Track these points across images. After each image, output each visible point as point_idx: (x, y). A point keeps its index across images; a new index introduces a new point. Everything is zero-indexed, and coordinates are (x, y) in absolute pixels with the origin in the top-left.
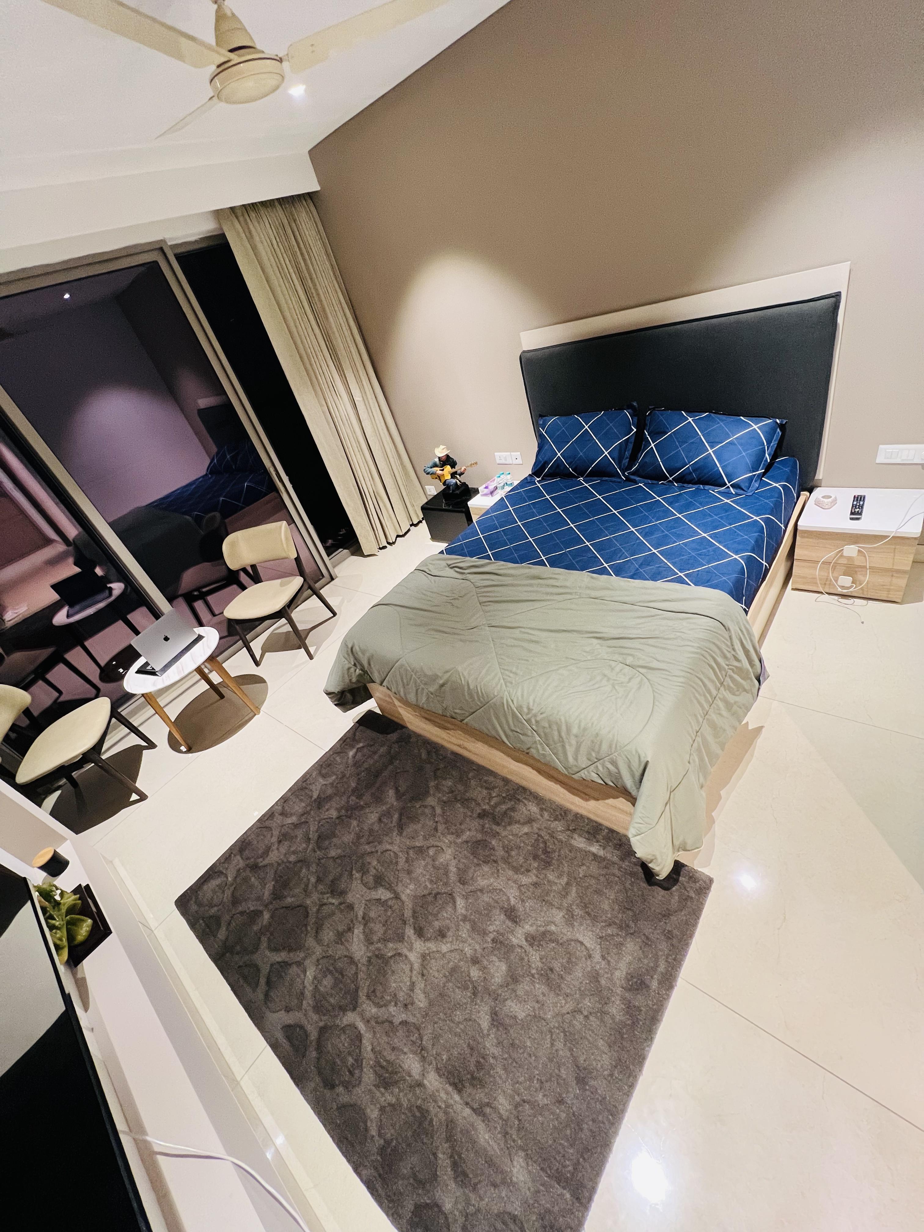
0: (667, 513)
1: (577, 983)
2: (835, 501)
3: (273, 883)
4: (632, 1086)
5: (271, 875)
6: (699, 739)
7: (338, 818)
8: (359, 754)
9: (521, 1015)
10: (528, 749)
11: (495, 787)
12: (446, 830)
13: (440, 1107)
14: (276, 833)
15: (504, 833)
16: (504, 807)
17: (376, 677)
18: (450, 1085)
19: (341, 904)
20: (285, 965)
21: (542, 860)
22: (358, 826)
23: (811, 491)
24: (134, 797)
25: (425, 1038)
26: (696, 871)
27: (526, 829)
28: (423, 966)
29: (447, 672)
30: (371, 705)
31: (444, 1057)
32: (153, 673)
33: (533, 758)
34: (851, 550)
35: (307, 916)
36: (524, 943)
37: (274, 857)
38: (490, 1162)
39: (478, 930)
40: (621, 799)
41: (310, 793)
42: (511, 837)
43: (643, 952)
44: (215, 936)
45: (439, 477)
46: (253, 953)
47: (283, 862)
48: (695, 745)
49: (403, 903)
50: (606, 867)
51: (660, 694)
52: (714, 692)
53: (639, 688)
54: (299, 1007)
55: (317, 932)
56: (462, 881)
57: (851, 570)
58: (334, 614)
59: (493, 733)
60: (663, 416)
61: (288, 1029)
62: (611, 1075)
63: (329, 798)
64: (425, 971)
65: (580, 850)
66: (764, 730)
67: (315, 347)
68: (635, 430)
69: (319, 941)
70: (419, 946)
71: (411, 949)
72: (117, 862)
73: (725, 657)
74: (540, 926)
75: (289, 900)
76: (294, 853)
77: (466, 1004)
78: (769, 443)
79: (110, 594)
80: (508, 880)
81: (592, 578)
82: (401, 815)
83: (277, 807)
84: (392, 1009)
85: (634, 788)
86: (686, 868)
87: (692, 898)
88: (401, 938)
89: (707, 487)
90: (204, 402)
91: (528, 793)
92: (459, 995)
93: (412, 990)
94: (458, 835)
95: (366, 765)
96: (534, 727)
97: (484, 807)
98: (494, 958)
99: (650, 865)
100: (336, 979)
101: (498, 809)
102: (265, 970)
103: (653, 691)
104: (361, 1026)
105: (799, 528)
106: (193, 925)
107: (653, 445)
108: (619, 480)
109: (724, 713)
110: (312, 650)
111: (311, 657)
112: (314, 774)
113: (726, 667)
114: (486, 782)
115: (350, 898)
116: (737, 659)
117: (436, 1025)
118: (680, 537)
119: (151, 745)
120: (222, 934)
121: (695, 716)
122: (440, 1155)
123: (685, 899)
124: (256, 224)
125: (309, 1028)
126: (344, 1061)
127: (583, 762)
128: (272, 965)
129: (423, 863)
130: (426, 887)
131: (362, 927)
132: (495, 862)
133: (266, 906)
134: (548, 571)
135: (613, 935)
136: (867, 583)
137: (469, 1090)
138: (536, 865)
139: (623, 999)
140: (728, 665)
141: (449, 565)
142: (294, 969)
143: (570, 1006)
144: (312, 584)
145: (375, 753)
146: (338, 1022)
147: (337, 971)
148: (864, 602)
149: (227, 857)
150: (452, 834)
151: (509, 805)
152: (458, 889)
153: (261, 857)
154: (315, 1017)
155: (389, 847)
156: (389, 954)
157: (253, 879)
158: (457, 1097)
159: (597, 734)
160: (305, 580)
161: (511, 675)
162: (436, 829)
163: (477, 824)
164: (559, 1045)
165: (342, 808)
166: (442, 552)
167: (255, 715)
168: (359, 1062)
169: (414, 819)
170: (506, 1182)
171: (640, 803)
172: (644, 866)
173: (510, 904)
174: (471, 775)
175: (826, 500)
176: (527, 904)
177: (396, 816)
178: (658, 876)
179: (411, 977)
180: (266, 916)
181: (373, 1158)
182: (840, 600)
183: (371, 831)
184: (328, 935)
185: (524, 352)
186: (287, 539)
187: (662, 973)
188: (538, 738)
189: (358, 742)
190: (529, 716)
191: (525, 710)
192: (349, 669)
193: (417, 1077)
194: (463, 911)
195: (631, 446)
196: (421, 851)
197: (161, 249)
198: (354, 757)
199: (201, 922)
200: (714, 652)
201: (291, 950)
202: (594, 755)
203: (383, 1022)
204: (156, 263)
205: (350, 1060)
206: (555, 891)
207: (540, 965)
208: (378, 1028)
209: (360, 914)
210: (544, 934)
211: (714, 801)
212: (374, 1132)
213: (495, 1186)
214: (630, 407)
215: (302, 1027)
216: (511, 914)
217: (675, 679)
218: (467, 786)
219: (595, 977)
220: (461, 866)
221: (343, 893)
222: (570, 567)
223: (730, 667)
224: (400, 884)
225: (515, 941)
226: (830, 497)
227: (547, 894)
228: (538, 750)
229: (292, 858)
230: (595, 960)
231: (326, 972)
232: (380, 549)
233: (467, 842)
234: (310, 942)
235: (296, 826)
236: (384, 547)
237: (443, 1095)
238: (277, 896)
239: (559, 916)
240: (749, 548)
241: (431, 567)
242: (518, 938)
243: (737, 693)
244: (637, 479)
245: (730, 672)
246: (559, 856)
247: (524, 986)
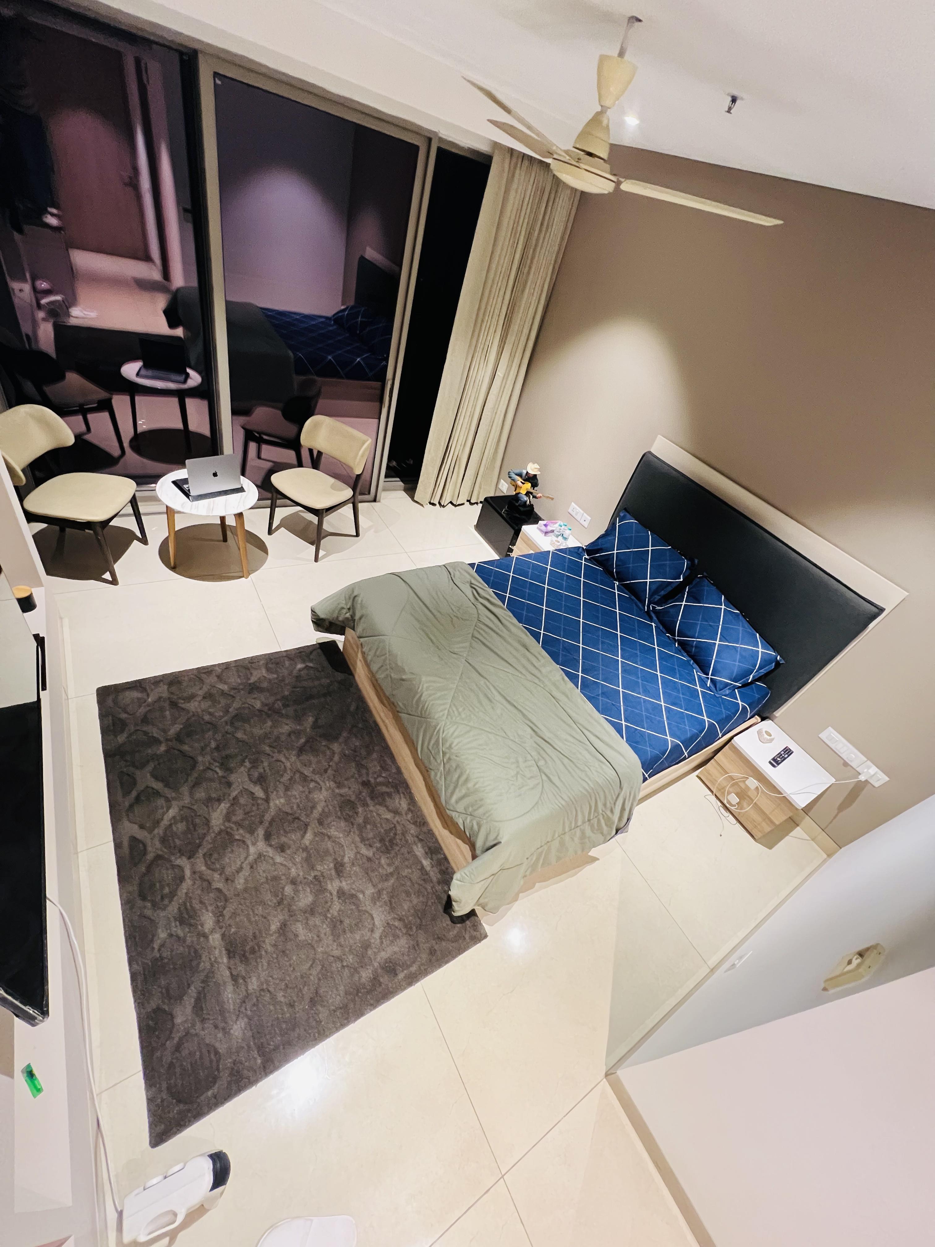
0: (653, 666)
1: (352, 941)
2: (771, 741)
3: (182, 726)
4: (343, 1026)
5: (183, 719)
6: (546, 847)
7: (260, 711)
8: (305, 671)
9: (302, 938)
10: (431, 769)
11: (387, 770)
12: (332, 777)
13: (210, 959)
14: (205, 688)
15: (371, 808)
16: (384, 789)
18: (226, 950)
19: (223, 777)
20: (157, 794)
21: (385, 845)
22: (271, 727)
23: (763, 719)
24: (107, 576)
25: (227, 909)
26: (481, 924)
27: (389, 816)
28: (255, 861)
29: (412, 673)
30: (339, 639)
31: (233, 930)
32: (187, 494)
33: (430, 777)
34: (752, 783)
35: (193, 767)
36: (335, 893)
37: (193, 706)
38: (222, 1012)
39: (309, 863)
40: (467, 846)
41: (249, 676)
42: (375, 814)
43: (409, 951)
44: (116, 736)
46: (137, 768)
47: (198, 715)
48: (540, 850)
49: (269, 808)
50: (424, 880)
51: (542, 803)
52: (579, 823)
53: (532, 788)
54: (151, 831)
55: (194, 786)
56: (321, 823)
57: (743, 795)
58: (357, 535)
59: (414, 738)
60: (708, 588)
61: (134, 840)
62: (335, 1011)
63: (261, 690)
64: (255, 866)
65: (415, 856)
66: (598, 861)
68: (682, 580)
69: (191, 794)
70: (261, 845)
71: (254, 844)
72: (66, 621)
73: (605, 805)
74: (353, 889)
75: (186, 748)
76: (210, 714)
77: (270, 906)
78: (760, 668)
79: (185, 382)
80: (353, 843)
81: (563, 679)
82: (307, 742)
83: (217, 668)
84: (216, 876)
85: (480, 849)
86: (476, 918)
87: (465, 939)
88: (252, 831)
89: (695, 666)
91: (408, 791)
92: (268, 897)
93: (238, 872)
94: (339, 785)
95: (305, 684)
96: (445, 760)
97: (371, 779)
98: (308, 890)
99: (453, 903)
100: (188, 828)
101: (379, 788)
102: (140, 787)
103: (540, 797)
104: (188, 873)
105: (732, 741)
106: (103, 716)
107: (684, 603)
108: (642, 608)
109: (576, 839)
110: (321, 553)
111: (316, 559)
112: (262, 662)
113: (601, 812)
114: (384, 761)
115: (233, 778)
116: (612, 811)
117: (240, 906)
118: (646, 692)
119: (144, 540)
120: (121, 738)
121: (555, 832)
122: (193, 988)
123: (459, 937)
125: (149, 849)
126: (162, 888)
127: (460, 807)
128: (147, 787)
129: (301, 788)
130: (292, 808)
131: (228, 805)
132: (353, 824)
133: (167, 740)
134: (537, 647)
135: (397, 927)
136: (746, 812)
137: (237, 960)
138: (378, 845)
139: (375, 971)
140: (603, 811)
141: (471, 584)
142: (161, 802)
143: (337, 953)
144: (356, 501)
145: (318, 679)
146: (173, 858)
147: (192, 824)
148: (734, 821)
149: (157, 681)
150: (335, 782)
151: (388, 790)
152: (314, 824)
153: (183, 700)
154: (158, 844)
155: (283, 759)
156: (237, 837)
157: (168, 713)
158: (225, 960)
159: (481, 800)
160: (354, 496)
161: (456, 712)
162: (326, 771)
163: (357, 788)
164: (314, 972)
165: (266, 705)
166: (472, 565)
167: (243, 577)
168: (173, 894)
169: (315, 751)
170: (226, 1032)
171: (477, 862)
172: (449, 899)
173: (342, 860)
174: (376, 748)
175: (766, 736)
176: (355, 868)
177: (303, 740)
178: (454, 912)
179: (242, 863)
180: (163, 748)
181: (146, 961)
182: (721, 808)
183: (278, 738)
184: (200, 794)
185: (650, 452)
186: (362, 456)
187: (411, 972)
188: (442, 768)
189: (311, 661)
190: (447, 751)
191: (447, 745)
193: (206, 931)
194: (307, 843)
195: (669, 589)
196: (305, 779)
197: (430, 140)
198: (300, 670)
199: (110, 718)
200: (600, 798)
201: (167, 785)
202: (470, 809)
203: (205, 880)
204: (416, 148)
205: (167, 890)
206: (379, 872)
207: (336, 914)
208: (198, 882)
209: (234, 794)
210: (353, 896)
211: (528, 887)
212: (156, 946)
213: (216, 1027)
214: (691, 560)
215: (145, 845)
216: (339, 868)
217: (560, 799)
218: (369, 753)
219: (366, 946)
220: (326, 810)
221: (230, 770)
222: (555, 657)
223: (604, 813)
224: (275, 793)
225: (329, 887)
226: (770, 735)
227: (373, 871)
228: (436, 775)
229: (207, 718)
230: (374, 936)
231: (183, 819)
232: (430, 503)
233: (341, 795)
234: (185, 790)
235: (223, 693)
236: (434, 504)
237: (217, 952)
238: (178, 738)
239: (370, 891)
240: (683, 738)
241: (457, 574)
242: (333, 886)
243: (595, 831)
244: (655, 618)
245: (601, 817)
246: (399, 851)
247: (316, 920)
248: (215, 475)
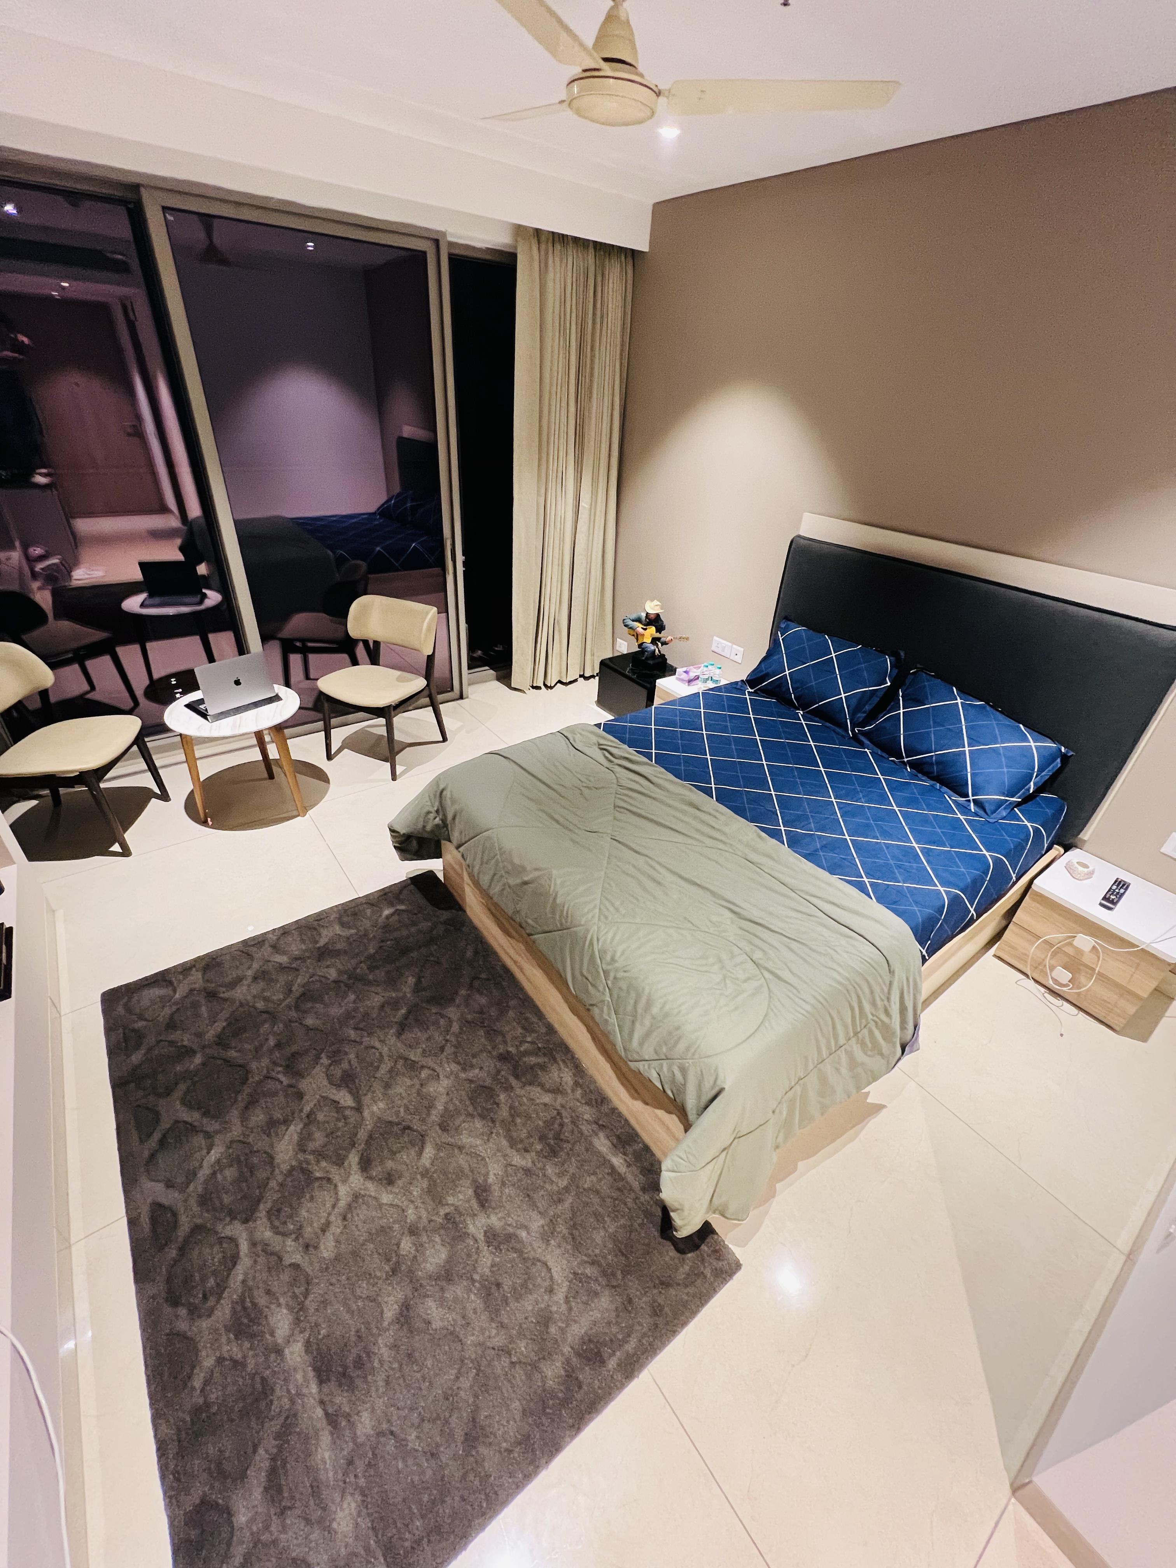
0: (884, 799)
1: (520, 1316)
2: (1090, 875)
3: (224, 1024)
4: (528, 1477)
5: (225, 1014)
6: (798, 1089)
7: (335, 982)
8: (396, 917)
9: (437, 1324)
10: (592, 1005)
11: (534, 1031)
12: (453, 1056)
13: (288, 1391)
14: (256, 966)
15: (519, 1092)
16: (533, 1060)
17: (455, 836)
18: (314, 1370)
19: (290, 1086)
20: (192, 1129)
21: (549, 1145)
22: (354, 1002)
23: (1067, 848)
24: (116, 848)
25: (311, 1297)
26: (726, 1247)
27: (547, 1098)
28: (349, 1207)
29: (536, 869)
30: (435, 865)
31: (323, 1332)
32: (204, 715)
33: (593, 1018)
34: (1084, 942)
35: (244, 1081)
36: (481, 1237)
37: (240, 993)
38: (316, 1491)
39: (435, 1194)
40: (674, 1117)
41: (317, 938)
42: (525, 1099)
43: (618, 1316)
44: (128, 1056)
45: (637, 636)
46: (160, 1096)
47: (248, 1004)
48: (790, 1094)
49: (363, 1119)
50: (619, 1189)
51: (775, 1014)
52: (842, 1040)
53: (753, 995)
54: (183, 1188)
55: (246, 1108)
56: (444, 1127)
57: (1074, 964)
58: (445, 739)
59: (560, 966)
60: (929, 682)
61: (158, 1208)
62: (510, 1451)
63: (337, 953)
64: (349, 1216)
65: (599, 1154)
66: (884, 1111)
67: (562, 426)
68: (889, 684)
69: (244, 1118)
70: (356, 1180)
71: (345, 1181)
72: (60, 916)
73: (874, 1004)
74: (509, 1225)
75: (233, 1053)
76: (265, 999)
77: (379, 1278)
78: (1041, 770)
79: (201, 602)
80: (498, 1150)
81: (760, 837)
82: (409, 1012)
83: (271, 936)
84: (289, 1242)
85: (694, 1112)
86: (716, 1237)
87: (705, 1277)
88: (340, 1161)
89: (944, 789)
90: (408, 431)
91: (569, 1056)
92: (376, 1264)
93: (324, 1231)
94: (465, 1067)
95: (396, 934)
96: (609, 982)
97: (510, 1049)
98: (438, 1239)
99: (672, 1214)
100: (241, 1173)
101: (526, 1059)
102: (165, 1124)
103: (769, 1005)
104: (244, 1247)
105: (1033, 886)
106: (109, 1030)
107: (901, 711)
108: (843, 733)
109: (844, 1071)
110: (399, 769)
111: (394, 778)
112: (332, 917)
113: (870, 1016)
114: (526, 1019)
115: (304, 1085)
116: (887, 1012)
117: (331, 1287)
118: (886, 834)
119: (164, 796)
120: (136, 1058)
121: (806, 1058)
122: (261, 1451)
123: (696, 1274)
124: (557, 259)
125: (183, 1219)
126: (204, 1279)
127: (648, 1052)
128: (177, 1122)
129: (409, 1082)
130: (397, 1113)
131: (301, 1126)
132: (493, 1121)
133: (204, 1047)
134: (711, 804)
135: (590, 1277)
136: (1088, 990)
137: (333, 1385)
138: (539, 1147)
139: (568, 1361)
140: (872, 1014)
141: (599, 745)
142: (199, 1140)
143: (499, 1340)
144: (434, 692)
145: (414, 924)
146: (219, 1228)
147: (246, 1165)
148: (1074, 1011)
149: (185, 969)
150: (458, 1063)
151: (540, 1060)
152: (435, 1134)
153: (226, 986)
154: (196, 1209)
155: (377, 1044)
156: (318, 1175)
157: (204, 1008)
158: (314, 1388)
159: (678, 1028)
160: (428, 685)
161: (611, 909)
162: (442, 1049)
163: (492, 1065)
164: (466, 1383)
165: (346, 972)
166: (598, 725)
167: (299, 816)
168: (220, 1289)
169: (422, 1025)
170: (325, 1525)
171: (694, 1132)
172: (665, 1211)
173: (486, 1180)
174: (512, 1003)
175: (1081, 869)
176: (507, 1191)
177: (403, 1011)
178: (676, 1231)
179: (329, 1214)
180: (198, 1060)
181: (180, 1414)
182: (1047, 995)
183: (366, 1015)
184: (258, 1117)
185: (799, 536)
186: (429, 629)
187: (628, 1354)
188: (608, 998)
189: (401, 902)
190: (609, 967)
191: (608, 958)
192: (429, 812)
193: (280, 1341)
194: (428, 1165)
195: (876, 700)
196: (413, 1066)
197: (437, 242)
198: (387, 917)
199: (121, 1030)
200: (863, 993)
201: (206, 1114)
202: (664, 1050)
203: (272, 1254)
204: (424, 253)
205: (211, 1282)
206: (547, 1190)
207: (487, 1271)
208: (262, 1260)
209: (307, 1109)
210: (509, 1237)
211: (785, 1170)
212: (197, 1383)
213: (308, 1521)
214: (894, 654)
215: (175, 1215)
216: (482, 1195)
217: (801, 1002)
218: (502, 1012)
219: (545, 1319)
220: (451, 1107)
221: (299, 1075)
222: (739, 811)
223: (875, 1018)
224: (369, 1096)
225: (471, 1229)
226: (1087, 867)
227: (536, 1189)
228: (602, 1011)
229: (260, 1005)
230: (555, 1298)
231: (233, 1161)
232: (533, 687)
233: (471, 1081)
234: (234, 1115)
235: (282, 968)
236: (538, 688)
237: (299, 1376)
238: (221, 1041)
239: (537, 1223)
240: (962, 885)
241: (578, 737)
242: (476, 1226)
243: (869, 1053)
244: (867, 742)
245: (872, 1025)
246: (571, 1150)
247: (457, 1290)
248: (237, 683)
